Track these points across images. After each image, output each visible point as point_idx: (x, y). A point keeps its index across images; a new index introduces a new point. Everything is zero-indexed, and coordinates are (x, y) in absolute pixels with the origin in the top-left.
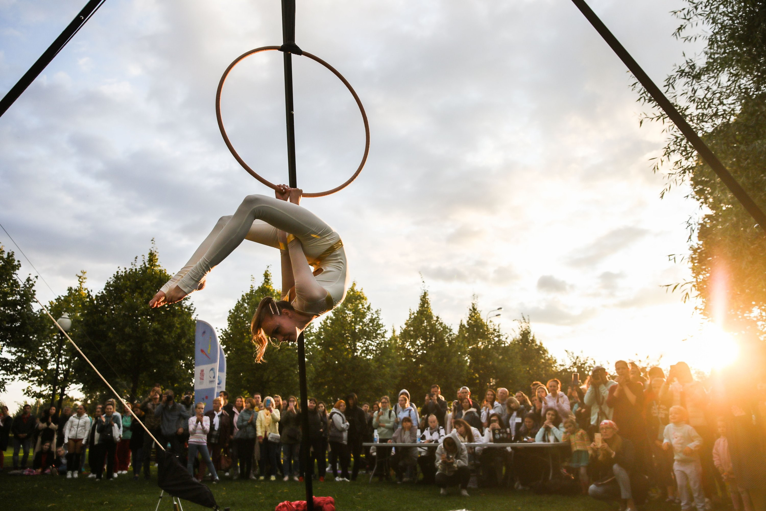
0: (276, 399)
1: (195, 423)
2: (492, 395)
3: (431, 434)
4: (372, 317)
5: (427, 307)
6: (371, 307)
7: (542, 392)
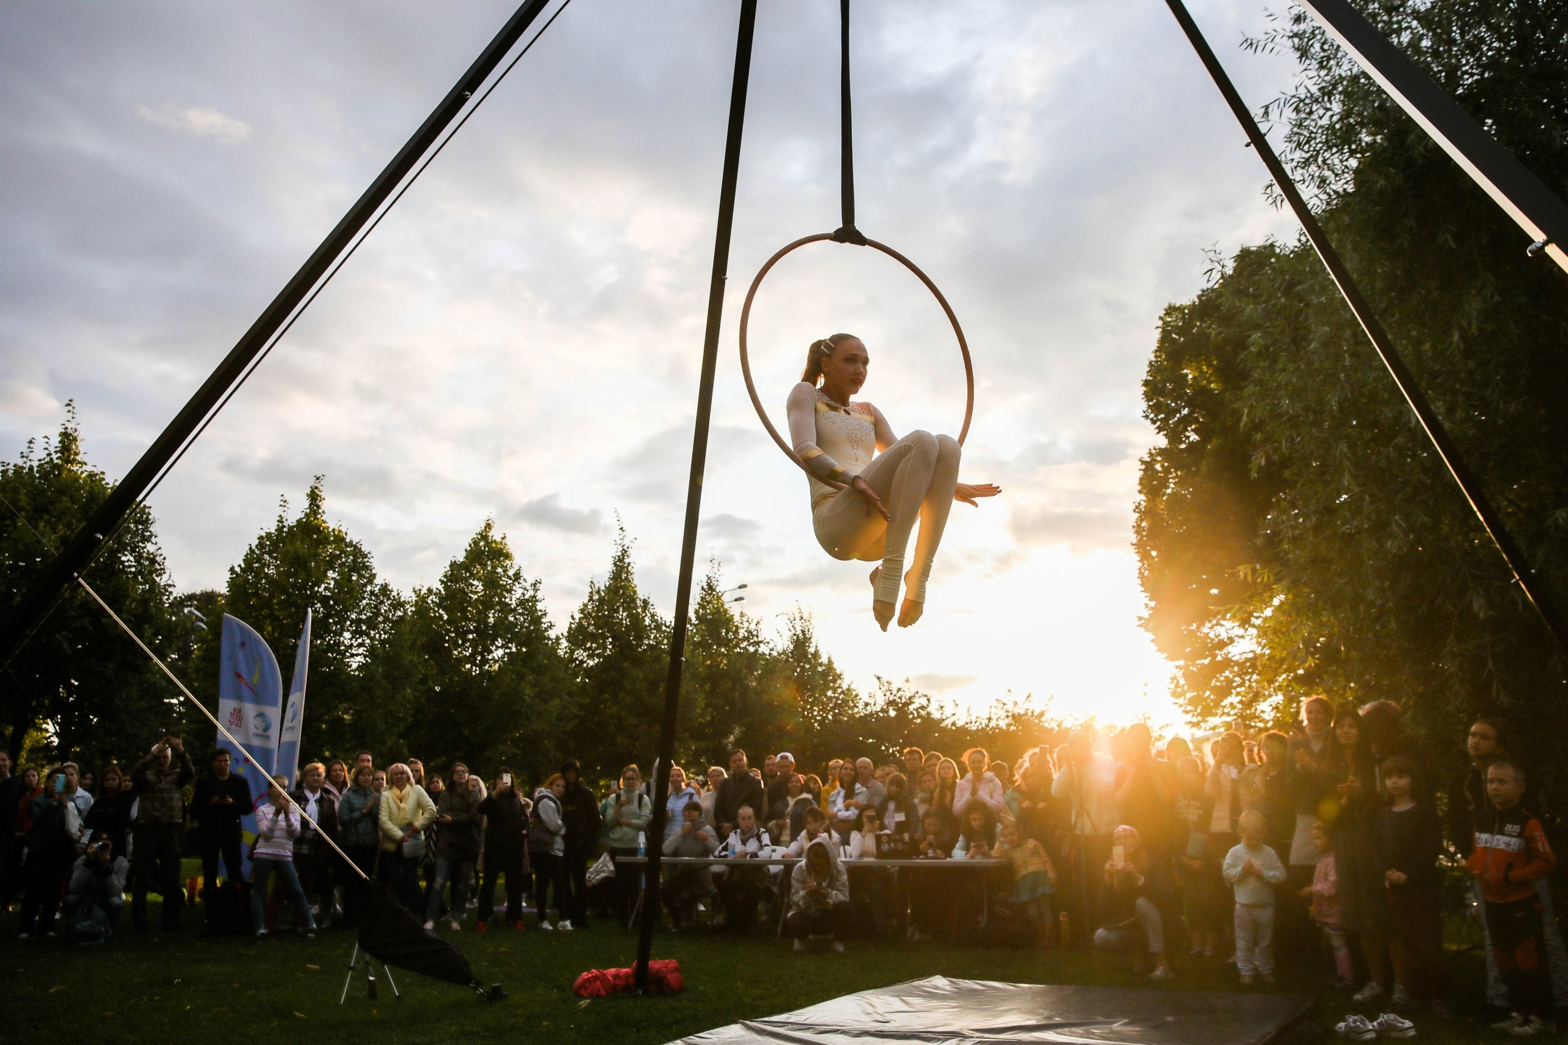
0: (413, 766)
1: (270, 816)
2: (851, 769)
3: (744, 843)
4: (524, 594)
5: (626, 578)
6: (523, 573)
7: (949, 768)
